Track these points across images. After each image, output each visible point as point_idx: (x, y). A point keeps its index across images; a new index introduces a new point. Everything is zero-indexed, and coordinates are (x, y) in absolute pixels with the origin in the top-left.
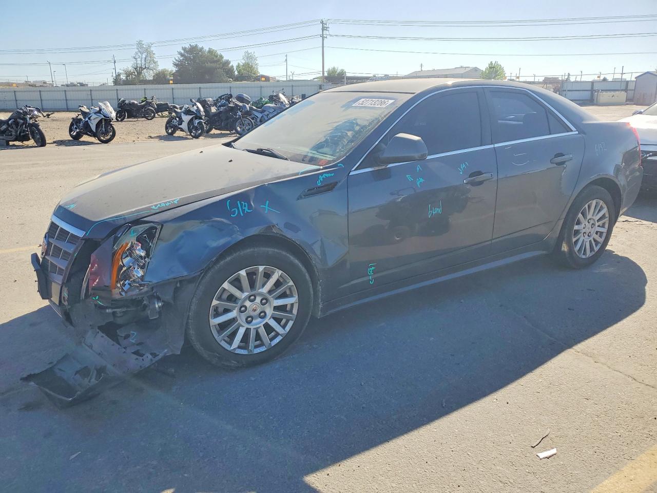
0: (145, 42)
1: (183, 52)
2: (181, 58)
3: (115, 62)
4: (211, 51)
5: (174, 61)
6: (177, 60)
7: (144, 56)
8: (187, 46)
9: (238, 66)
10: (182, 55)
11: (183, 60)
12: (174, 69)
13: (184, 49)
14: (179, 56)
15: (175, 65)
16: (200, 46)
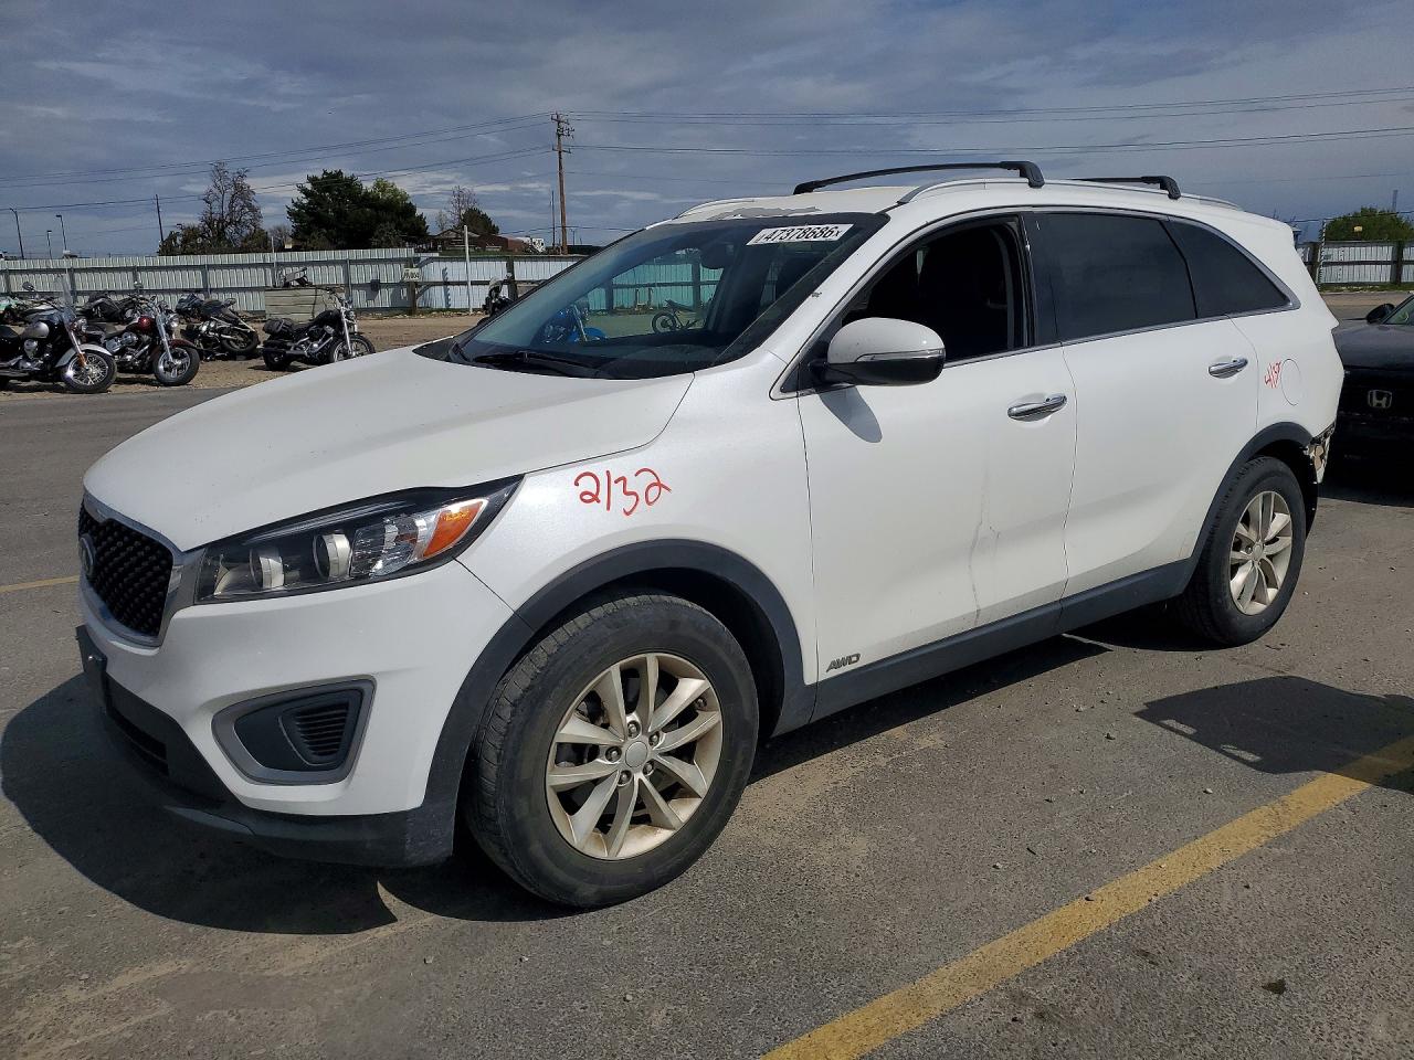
1: (309, 187)
2: (305, 201)
3: (159, 209)
4: (382, 185)
5: (290, 205)
6: (296, 205)
7: (228, 196)
8: (320, 177)
11: (309, 203)
13: (313, 180)
14: (302, 196)
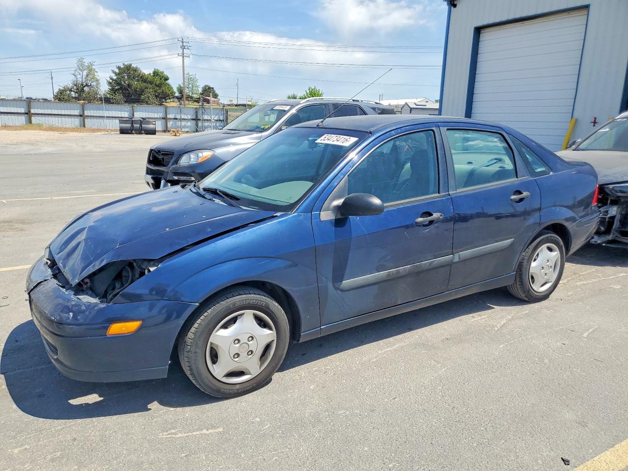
1: (117, 71)
3: (52, 78)
4: (156, 72)
6: (111, 79)
7: (85, 73)
9: (179, 88)
10: (117, 74)
11: (117, 78)
12: (107, 88)
14: (113, 75)
15: (110, 83)
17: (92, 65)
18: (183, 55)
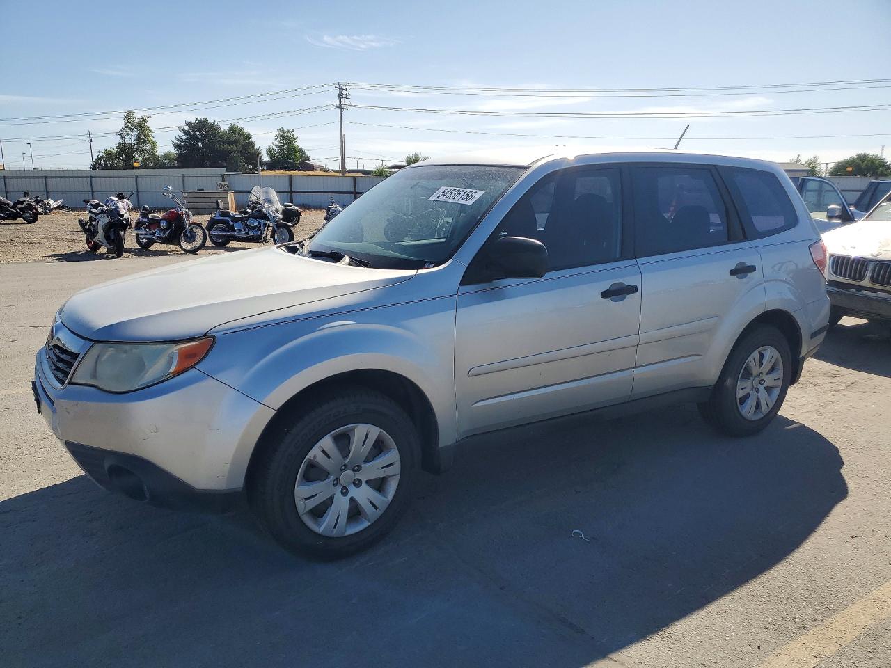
0: (138, 115)
1: (186, 128)
2: (184, 137)
3: (91, 141)
4: (233, 129)
5: (175, 140)
6: (178, 140)
7: (135, 133)
8: (193, 122)
9: (270, 150)
10: (186, 133)
11: (187, 139)
12: (174, 151)
13: (189, 124)
14: (181, 134)
15: (176, 146)
16: (211, 120)
17: (145, 120)
18: (340, 105)
